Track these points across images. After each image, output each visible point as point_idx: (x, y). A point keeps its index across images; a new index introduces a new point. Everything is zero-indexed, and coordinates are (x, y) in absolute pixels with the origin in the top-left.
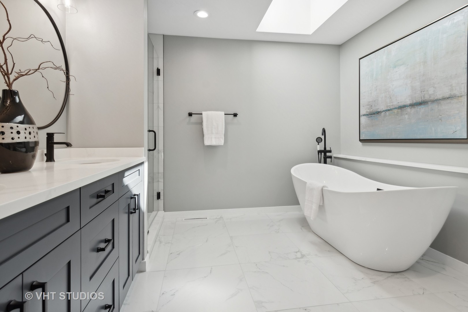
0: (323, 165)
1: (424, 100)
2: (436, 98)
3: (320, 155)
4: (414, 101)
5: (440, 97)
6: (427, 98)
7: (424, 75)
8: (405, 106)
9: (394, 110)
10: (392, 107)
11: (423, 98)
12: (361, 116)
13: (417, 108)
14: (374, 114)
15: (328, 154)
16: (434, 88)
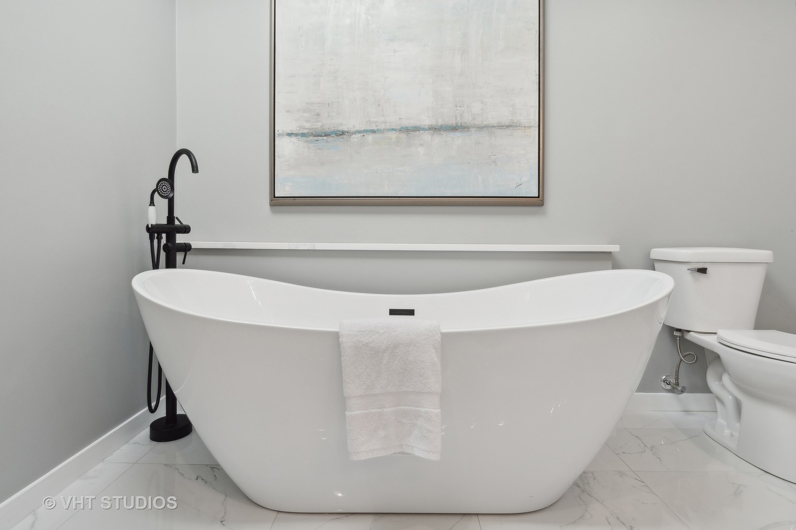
0: (163, 273)
1: (461, 123)
2: (485, 123)
3: (156, 241)
4: (440, 122)
5: (493, 122)
6: (467, 119)
7: (461, 75)
8: (417, 129)
9: (390, 133)
10: (382, 127)
11: (459, 119)
12: (279, 135)
13: (446, 135)
14: (325, 136)
15: (180, 238)
16: (482, 103)
